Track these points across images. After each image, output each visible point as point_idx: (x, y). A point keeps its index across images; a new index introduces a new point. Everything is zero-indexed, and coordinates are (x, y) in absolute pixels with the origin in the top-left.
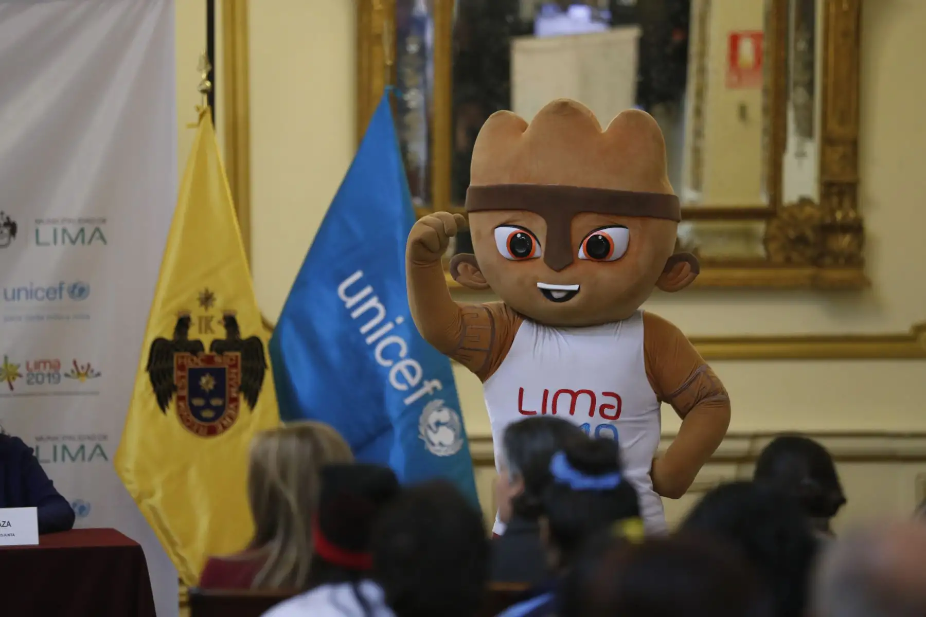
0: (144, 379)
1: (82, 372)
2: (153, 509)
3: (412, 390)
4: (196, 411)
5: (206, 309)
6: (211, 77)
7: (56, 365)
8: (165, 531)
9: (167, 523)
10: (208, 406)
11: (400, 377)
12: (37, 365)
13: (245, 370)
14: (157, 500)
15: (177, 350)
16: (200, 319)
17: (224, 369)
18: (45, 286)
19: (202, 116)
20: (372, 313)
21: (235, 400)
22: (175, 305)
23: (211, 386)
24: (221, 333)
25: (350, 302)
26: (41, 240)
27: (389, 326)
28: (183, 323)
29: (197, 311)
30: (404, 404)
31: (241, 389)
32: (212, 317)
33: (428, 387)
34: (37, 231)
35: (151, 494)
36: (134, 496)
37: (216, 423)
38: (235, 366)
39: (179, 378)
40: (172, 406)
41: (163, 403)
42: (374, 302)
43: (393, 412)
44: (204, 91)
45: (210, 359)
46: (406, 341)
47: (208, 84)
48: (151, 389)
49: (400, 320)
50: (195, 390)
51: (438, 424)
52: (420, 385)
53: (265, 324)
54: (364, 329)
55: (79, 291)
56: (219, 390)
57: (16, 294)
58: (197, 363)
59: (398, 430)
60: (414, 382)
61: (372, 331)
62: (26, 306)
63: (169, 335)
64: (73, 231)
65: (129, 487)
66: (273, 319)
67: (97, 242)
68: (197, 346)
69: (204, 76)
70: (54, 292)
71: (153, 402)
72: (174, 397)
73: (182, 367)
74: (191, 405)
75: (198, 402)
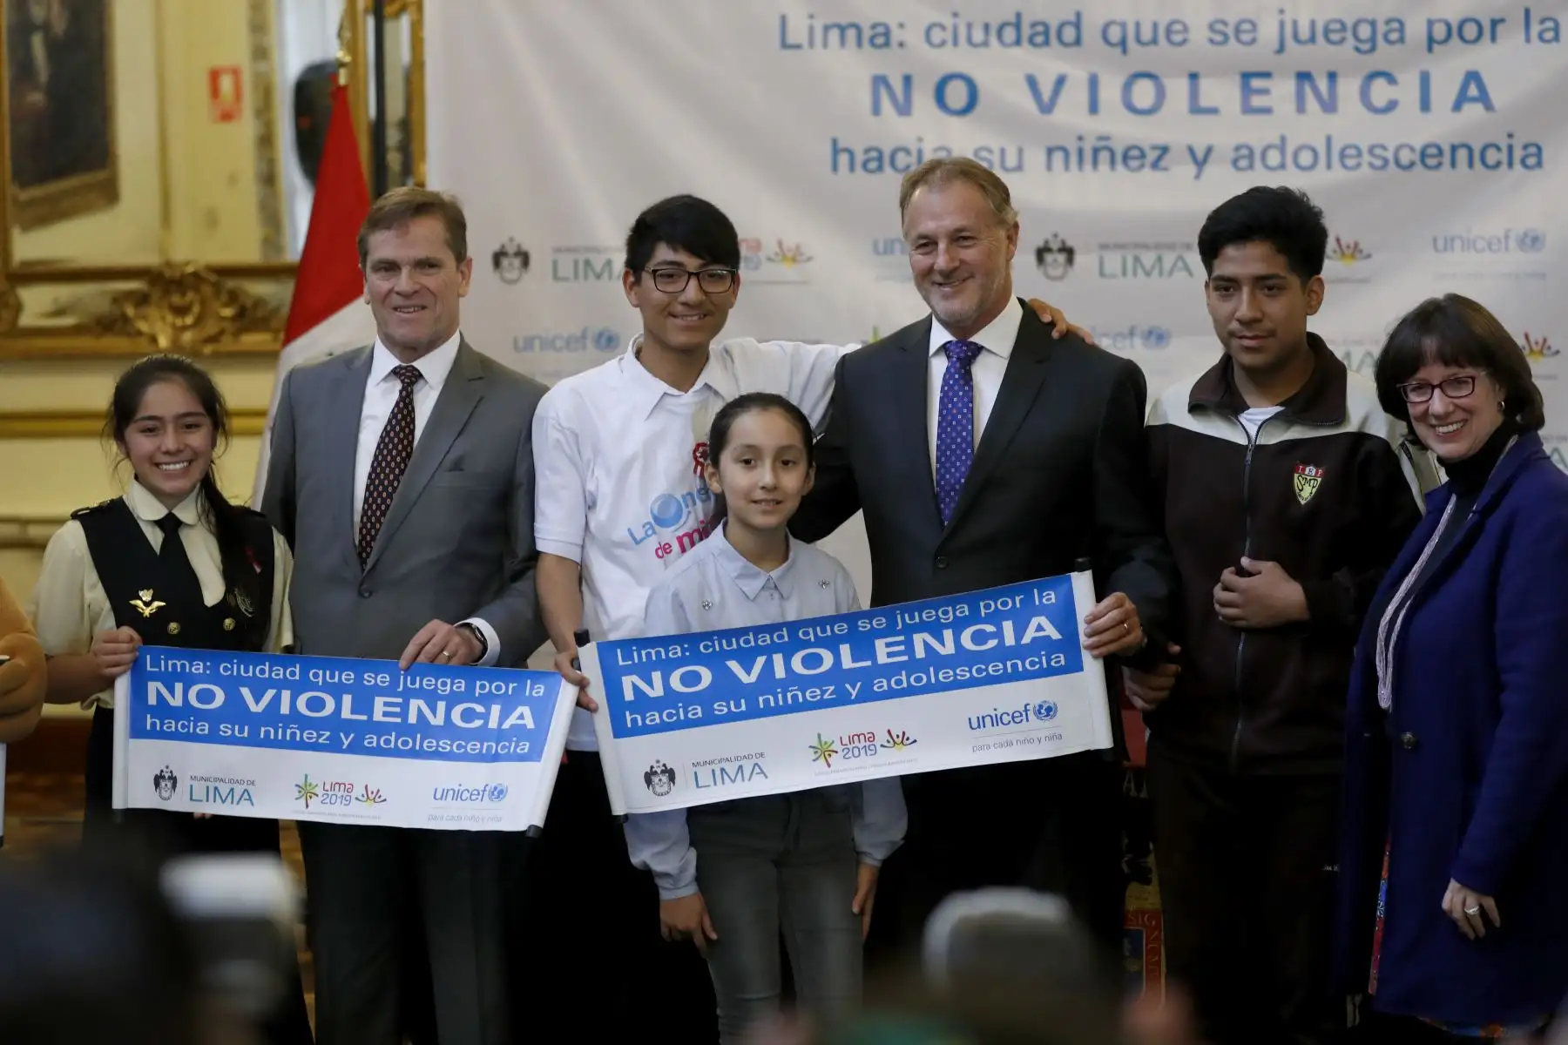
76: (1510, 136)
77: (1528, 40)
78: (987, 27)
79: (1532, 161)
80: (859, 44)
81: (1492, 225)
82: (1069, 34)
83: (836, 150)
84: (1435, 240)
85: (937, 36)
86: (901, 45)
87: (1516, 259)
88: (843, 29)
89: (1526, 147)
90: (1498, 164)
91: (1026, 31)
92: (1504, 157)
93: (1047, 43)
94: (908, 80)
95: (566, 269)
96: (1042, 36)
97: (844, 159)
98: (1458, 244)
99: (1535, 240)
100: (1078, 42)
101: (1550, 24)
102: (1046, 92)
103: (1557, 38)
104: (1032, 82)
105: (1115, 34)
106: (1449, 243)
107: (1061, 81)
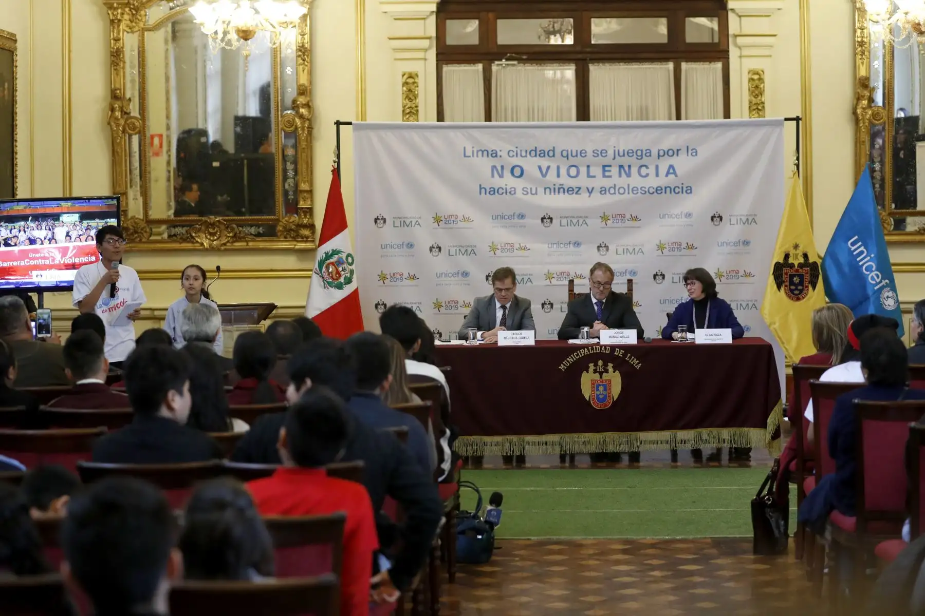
0: (772, 278)
1: (747, 275)
2: (775, 329)
3: (877, 284)
4: (792, 291)
5: (796, 250)
6: (798, 159)
7: (737, 272)
8: (780, 338)
9: (781, 335)
10: (796, 289)
11: (873, 278)
12: (730, 272)
13: (811, 275)
14: (776, 326)
15: (784, 267)
16: (794, 254)
17: (803, 274)
18: (734, 240)
19: (794, 174)
20: (862, 252)
21: (807, 287)
22: (783, 249)
23: (798, 281)
24: (802, 260)
25: (853, 248)
26: (732, 223)
27: (869, 258)
28: (787, 256)
29: (792, 252)
30: (874, 289)
31: (809, 283)
32: (798, 254)
33: (884, 282)
34: (730, 219)
35: (775, 324)
36: (768, 324)
37: (800, 296)
38: (807, 273)
39: (785, 278)
40: (782, 289)
41: (779, 288)
42: (862, 248)
43: (870, 292)
44: (795, 164)
45: (797, 271)
46: (875, 264)
47: (797, 161)
48: (774, 282)
49: (872, 256)
50: (791, 283)
51: (888, 297)
52: (881, 282)
53: (819, 257)
54: (858, 259)
55: (746, 243)
56: (801, 283)
57: (722, 244)
58: (792, 272)
59: (872, 299)
60: (878, 281)
61: (861, 260)
62: (726, 249)
63: (781, 261)
64: (744, 219)
65: (766, 320)
66: (822, 255)
67: (753, 224)
68: (792, 265)
69: (795, 158)
70: (736, 244)
71: (775, 286)
72: (783, 285)
73: (786, 274)
74: (790, 288)
75: (793, 287)
76: (682, 184)
77: (688, 155)
78: (526, 151)
79: (689, 191)
80: (488, 156)
81: (676, 211)
82: (551, 154)
83: (481, 189)
84: (660, 215)
85: (511, 153)
86: (501, 156)
87: (684, 220)
88: (483, 152)
89: (687, 187)
90: (679, 192)
91: (538, 153)
92: (680, 190)
93: (544, 156)
94: (502, 167)
95: (397, 224)
96: (543, 154)
97: (483, 190)
98: (667, 216)
99: (690, 215)
100: (554, 156)
101: (694, 151)
102: (544, 171)
103: (696, 155)
104: (540, 168)
105: (565, 154)
106: (664, 216)
107: (548, 168)
